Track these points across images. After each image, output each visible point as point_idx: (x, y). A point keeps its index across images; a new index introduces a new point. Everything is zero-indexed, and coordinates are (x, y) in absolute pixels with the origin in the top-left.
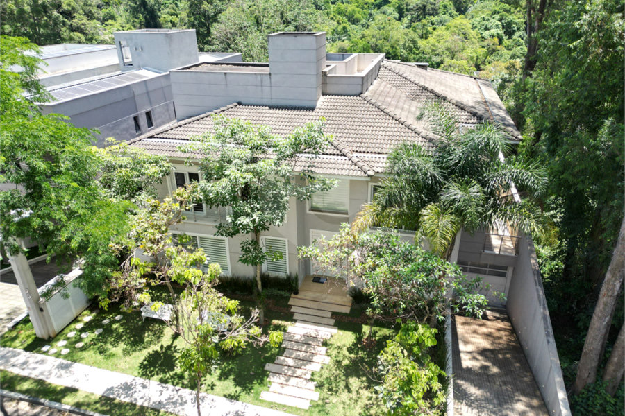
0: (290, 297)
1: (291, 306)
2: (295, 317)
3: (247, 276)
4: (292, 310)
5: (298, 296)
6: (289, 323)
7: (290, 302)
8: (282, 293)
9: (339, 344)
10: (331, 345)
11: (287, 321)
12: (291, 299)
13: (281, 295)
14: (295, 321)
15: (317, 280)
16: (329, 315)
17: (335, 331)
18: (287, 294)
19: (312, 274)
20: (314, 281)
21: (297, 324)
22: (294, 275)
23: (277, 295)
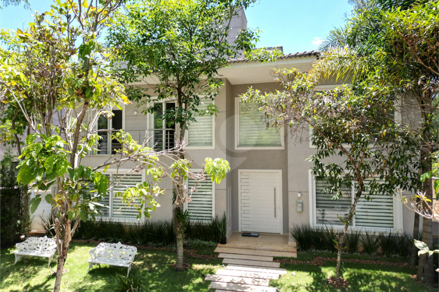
0: (216, 246)
1: (218, 253)
2: (224, 261)
3: (163, 221)
4: (220, 256)
5: (226, 245)
6: (218, 266)
7: (217, 250)
8: (205, 243)
9: (294, 284)
10: (282, 285)
11: (214, 264)
12: (217, 248)
13: (204, 245)
14: (226, 265)
15: (247, 235)
16: (271, 259)
17: (284, 272)
18: (212, 243)
19: (240, 231)
20: (243, 235)
21: (228, 267)
22: (220, 218)
23: (199, 246)
